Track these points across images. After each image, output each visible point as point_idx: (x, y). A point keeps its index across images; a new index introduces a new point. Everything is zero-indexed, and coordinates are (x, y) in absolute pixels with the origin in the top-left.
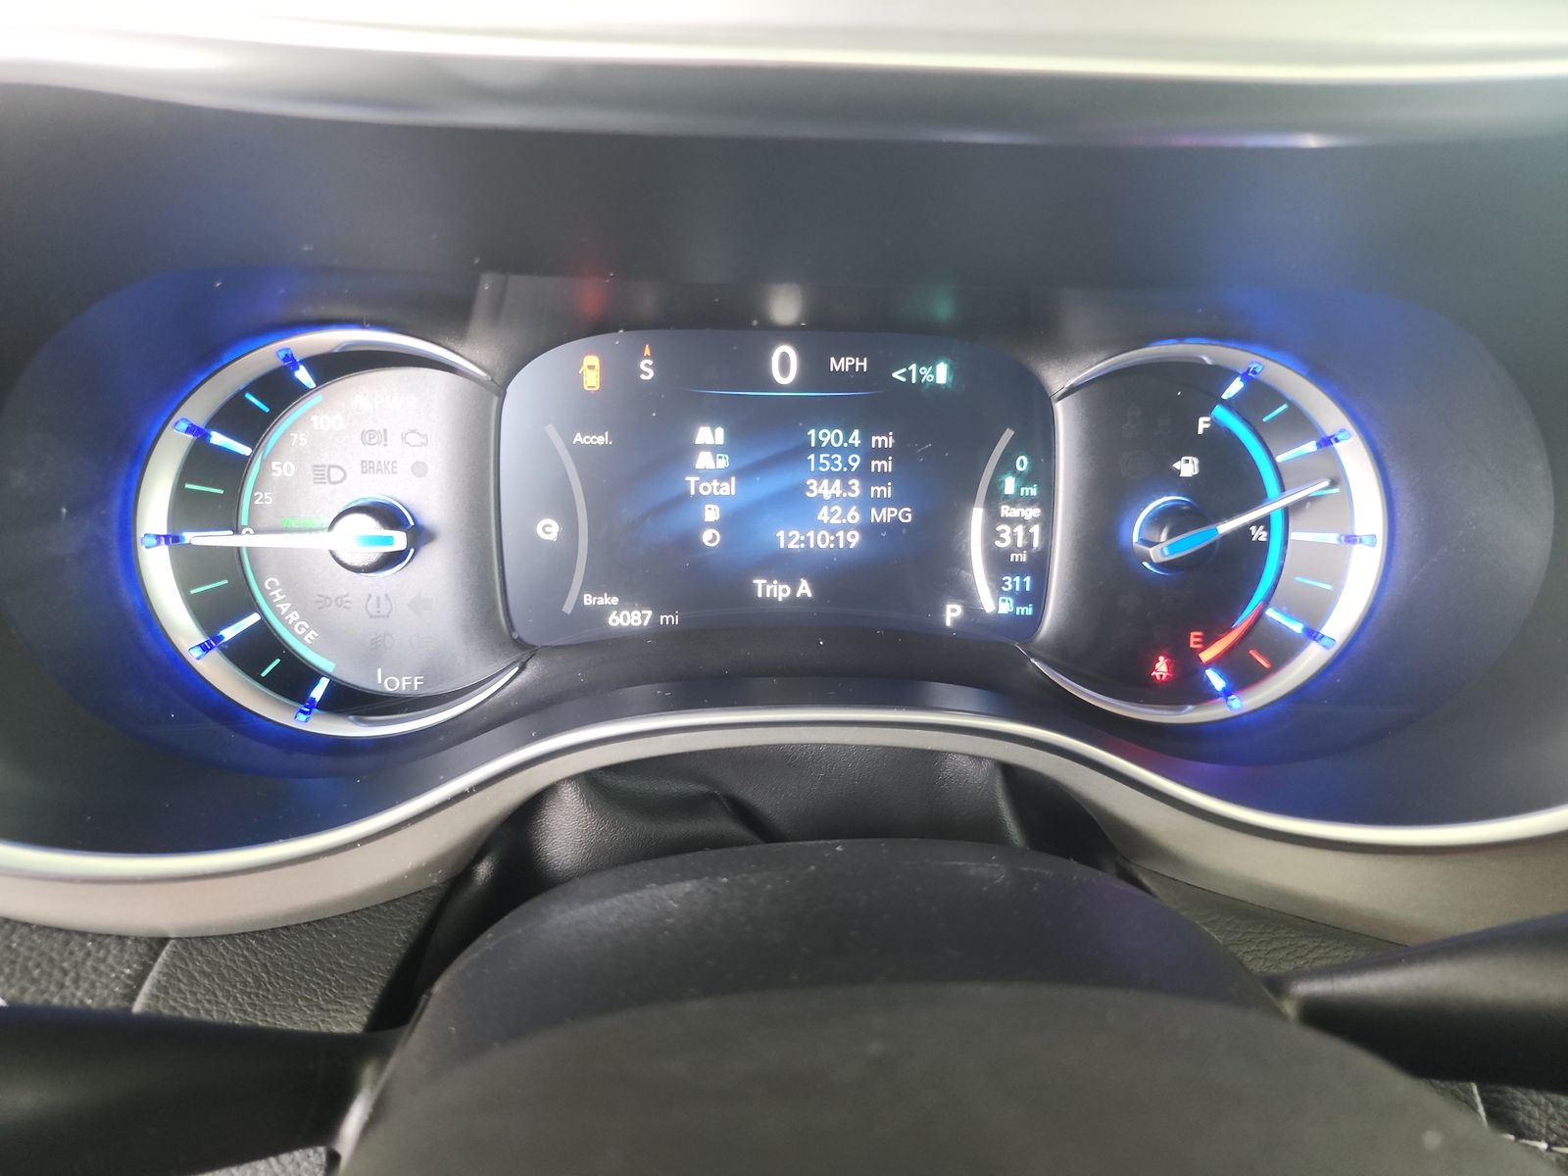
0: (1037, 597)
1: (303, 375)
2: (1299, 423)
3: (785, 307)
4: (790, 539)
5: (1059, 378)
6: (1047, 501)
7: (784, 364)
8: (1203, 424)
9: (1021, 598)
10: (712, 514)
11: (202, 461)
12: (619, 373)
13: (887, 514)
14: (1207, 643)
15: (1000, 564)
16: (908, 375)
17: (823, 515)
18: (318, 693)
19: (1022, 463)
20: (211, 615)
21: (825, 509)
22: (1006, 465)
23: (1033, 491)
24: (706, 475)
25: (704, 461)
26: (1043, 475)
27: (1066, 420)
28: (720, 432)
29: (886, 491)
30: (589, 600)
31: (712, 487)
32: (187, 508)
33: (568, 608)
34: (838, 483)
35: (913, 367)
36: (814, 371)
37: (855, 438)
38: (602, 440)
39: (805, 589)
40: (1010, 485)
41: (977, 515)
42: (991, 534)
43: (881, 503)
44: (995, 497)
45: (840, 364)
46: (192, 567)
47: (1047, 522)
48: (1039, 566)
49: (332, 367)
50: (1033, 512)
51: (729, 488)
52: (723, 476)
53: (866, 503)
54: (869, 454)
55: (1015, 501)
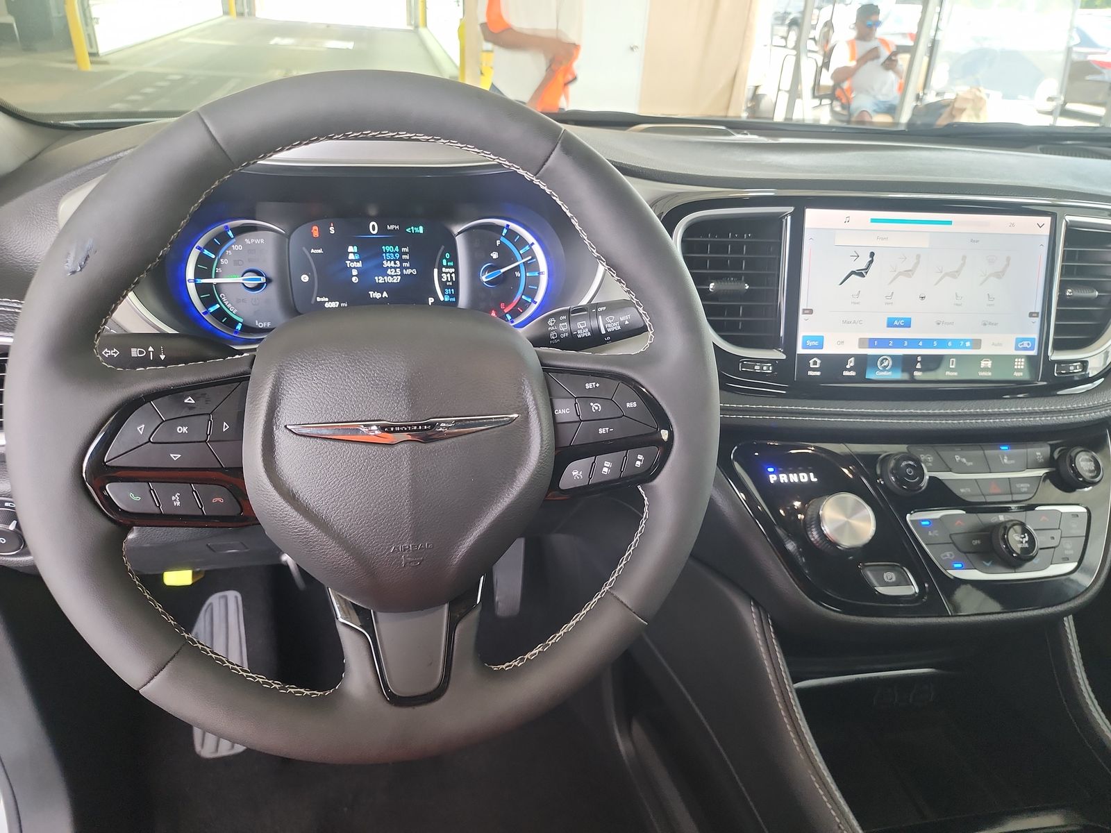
0: (456, 295)
1: (230, 233)
2: (522, 242)
3: (373, 211)
4: (380, 280)
5: (456, 229)
6: (456, 267)
7: (374, 228)
8: (498, 243)
9: (451, 296)
10: (355, 272)
11: (202, 259)
12: (324, 231)
13: (408, 272)
14: (506, 306)
15: (444, 286)
16: (411, 230)
17: (389, 272)
18: (239, 327)
19: (448, 256)
20: (208, 302)
21: (389, 270)
22: (443, 256)
23: (452, 264)
24: (352, 261)
25: (351, 257)
26: (454, 258)
27: (460, 242)
28: (355, 247)
29: (408, 265)
30: (318, 299)
31: (354, 265)
32: (199, 273)
33: (313, 302)
34: (392, 262)
35: (412, 228)
36: (382, 229)
37: (397, 249)
38: (320, 251)
39: (385, 294)
40: (445, 262)
41: (436, 271)
42: (440, 277)
43: (406, 268)
44: (440, 267)
45: (391, 227)
46: (201, 289)
47: (457, 273)
48: (456, 285)
49: (239, 231)
50: (453, 270)
51: (359, 265)
52: (357, 261)
53: (402, 268)
54: (402, 253)
55: (447, 267)
